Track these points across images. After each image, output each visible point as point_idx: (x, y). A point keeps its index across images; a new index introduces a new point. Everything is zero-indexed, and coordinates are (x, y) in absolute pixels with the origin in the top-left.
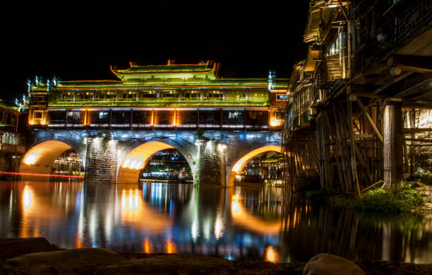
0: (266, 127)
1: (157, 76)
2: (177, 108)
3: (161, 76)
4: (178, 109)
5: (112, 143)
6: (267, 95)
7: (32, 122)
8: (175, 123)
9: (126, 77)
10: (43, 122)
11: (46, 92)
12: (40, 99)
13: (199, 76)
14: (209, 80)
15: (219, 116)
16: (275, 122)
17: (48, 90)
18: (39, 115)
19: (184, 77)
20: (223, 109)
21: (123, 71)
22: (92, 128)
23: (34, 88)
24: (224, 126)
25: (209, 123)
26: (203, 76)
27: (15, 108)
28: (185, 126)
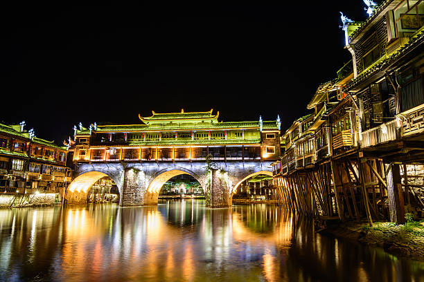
0: (259, 158)
1: (174, 122)
2: (191, 145)
3: (177, 122)
4: (192, 147)
5: (141, 174)
6: (259, 134)
7: (76, 158)
8: (190, 157)
9: (151, 123)
10: (87, 158)
11: (88, 135)
12: (85, 140)
13: (206, 121)
14: (213, 124)
15: (223, 152)
16: (265, 155)
17: (90, 133)
18: (83, 153)
19: (193, 122)
20: (227, 146)
21: (148, 118)
22: (126, 162)
23: (79, 131)
24: (227, 159)
25: (216, 156)
26: (209, 121)
27: (64, 148)
28: (198, 159)
